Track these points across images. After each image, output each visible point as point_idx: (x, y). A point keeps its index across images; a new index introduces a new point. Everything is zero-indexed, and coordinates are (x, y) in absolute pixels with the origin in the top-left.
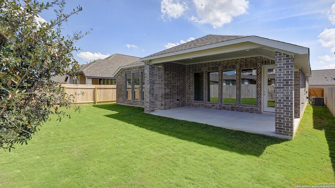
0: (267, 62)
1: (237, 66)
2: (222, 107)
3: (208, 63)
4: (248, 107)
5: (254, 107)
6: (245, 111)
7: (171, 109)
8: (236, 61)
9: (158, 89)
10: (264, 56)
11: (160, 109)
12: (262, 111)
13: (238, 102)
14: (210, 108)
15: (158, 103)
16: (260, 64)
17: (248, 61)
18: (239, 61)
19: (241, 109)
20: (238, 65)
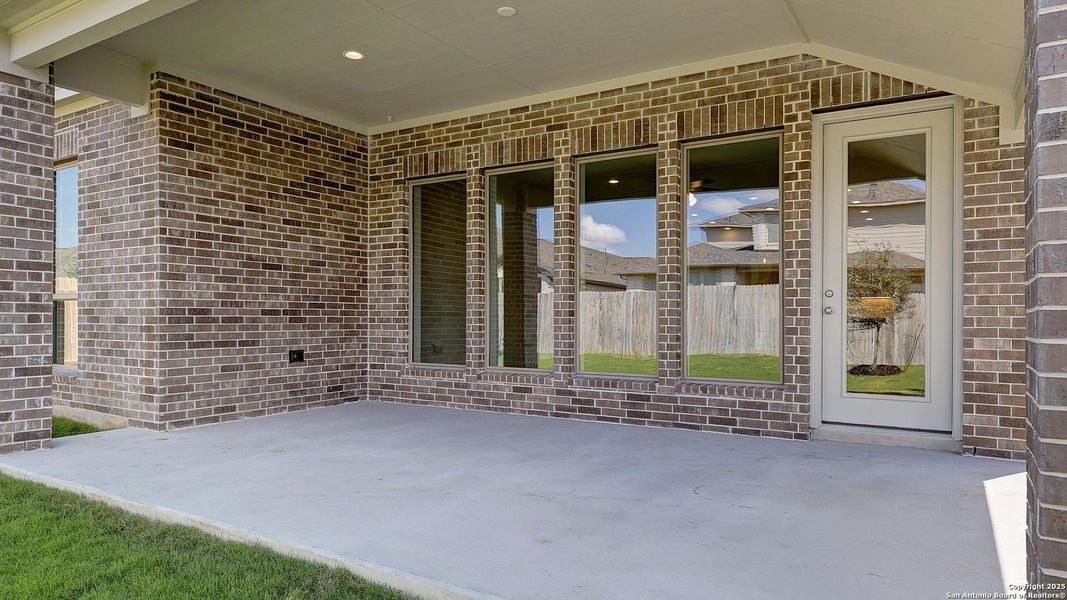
0: (847, 88)
1: (664, 128)
2: (575, 401)
3: (495, 119)
4: (731, 393)
5: (769, 396)
6: (712, 420)
7: (234, 417)
8: (656, 94)
9: (128, 278)
10: (825, 52)
11: (139, 424)
12: (815, 422)
13: (670, 365)
14: (502, 406)
15: (129, 381)
16: (801, 107)
17: (728, 89)
18: (673, 91)
19: (684, 409)
20: (670, 117)
